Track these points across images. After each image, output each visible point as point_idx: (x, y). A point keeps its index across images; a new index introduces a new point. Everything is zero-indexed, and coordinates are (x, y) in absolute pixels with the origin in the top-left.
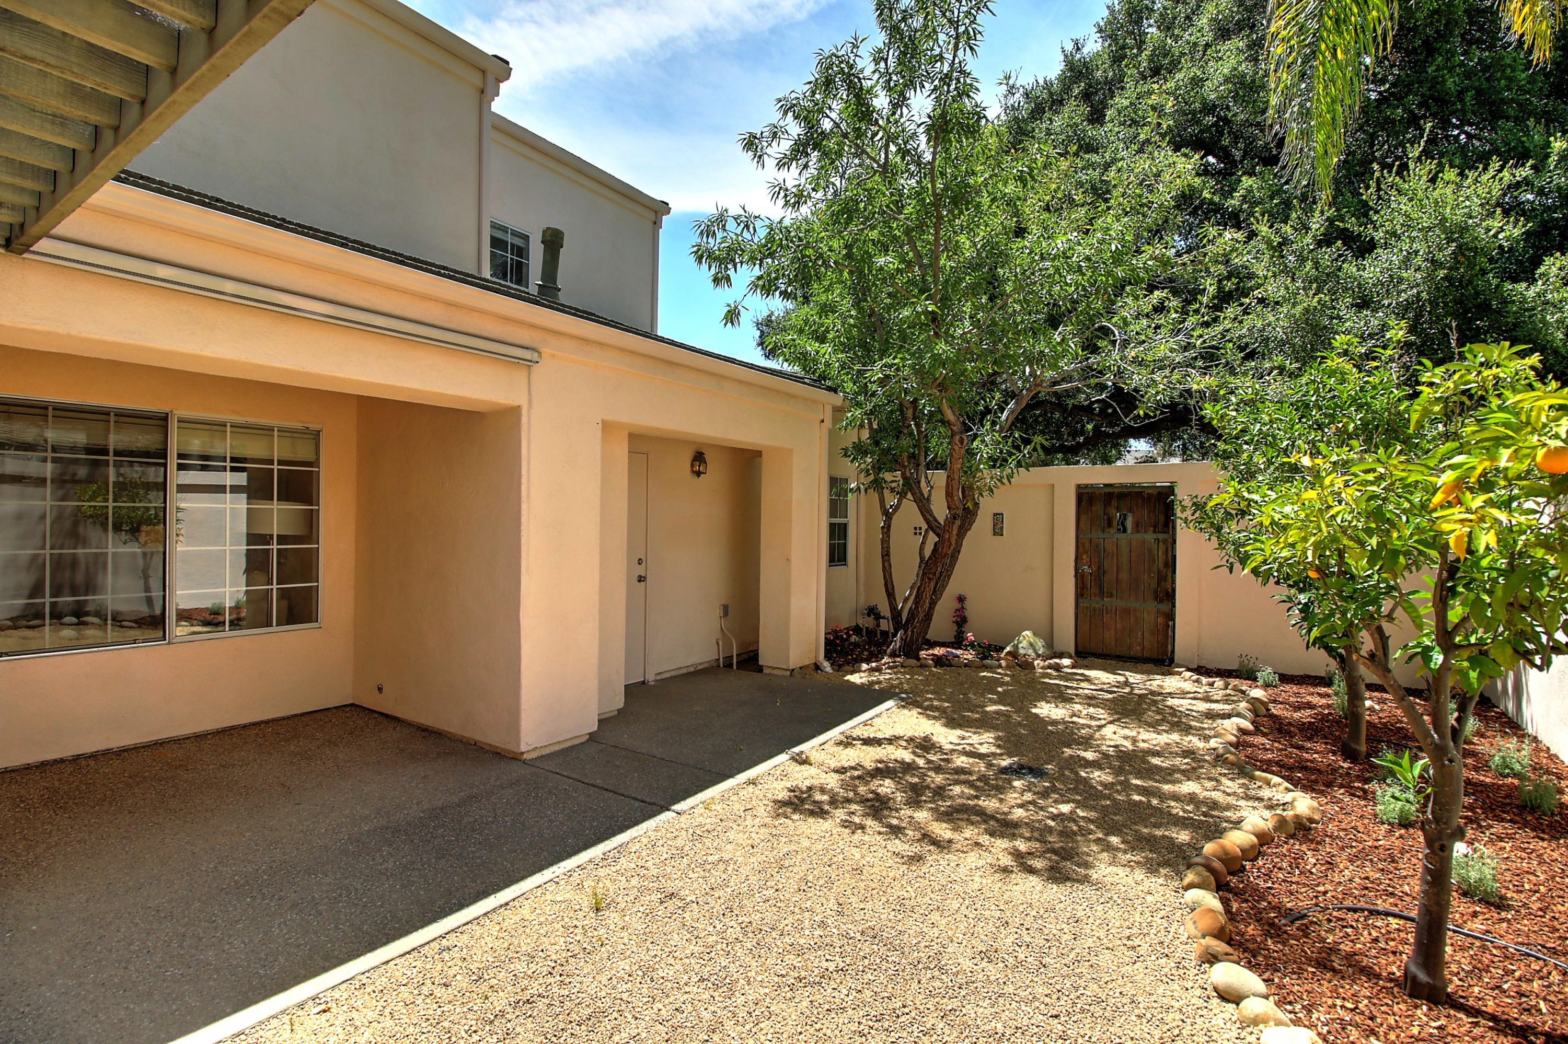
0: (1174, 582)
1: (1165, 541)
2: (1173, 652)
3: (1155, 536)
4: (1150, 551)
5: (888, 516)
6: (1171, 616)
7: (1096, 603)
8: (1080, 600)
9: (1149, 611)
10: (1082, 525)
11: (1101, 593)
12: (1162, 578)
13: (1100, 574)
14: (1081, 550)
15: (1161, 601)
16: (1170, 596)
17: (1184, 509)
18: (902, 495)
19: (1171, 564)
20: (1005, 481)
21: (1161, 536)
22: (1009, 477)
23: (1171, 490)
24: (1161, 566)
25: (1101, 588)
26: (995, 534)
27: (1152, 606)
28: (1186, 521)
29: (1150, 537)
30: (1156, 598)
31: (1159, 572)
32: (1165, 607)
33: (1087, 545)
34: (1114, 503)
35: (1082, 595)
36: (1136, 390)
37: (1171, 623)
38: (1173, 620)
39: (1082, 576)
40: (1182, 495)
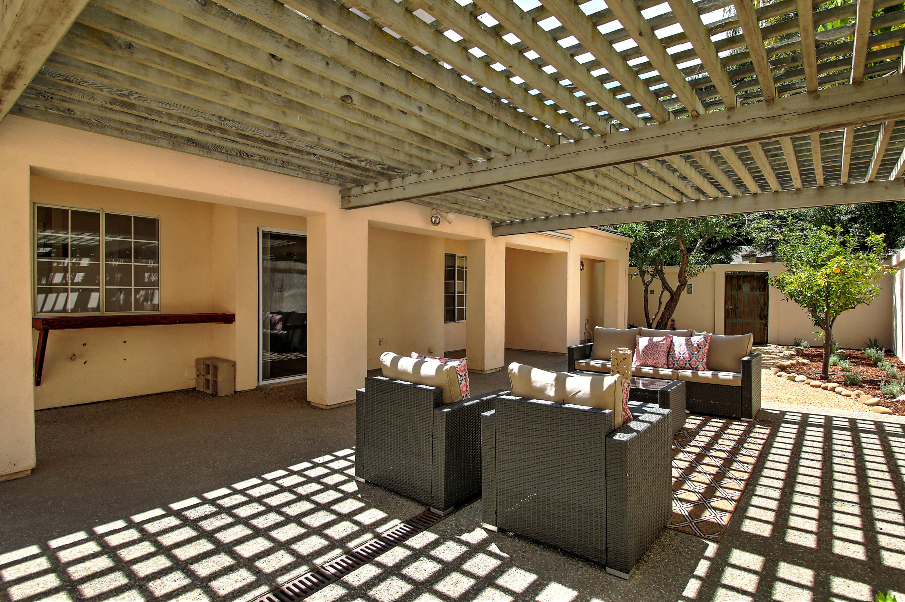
0: (768, 311)
1: (764, 295)
2: (767, 340)
3: (760, 293)
4: (757, 299)
5: (647, 286)
6: (766, 325)
7: (734, 321)
8: (727, 320)
9: (758, 322)
10: (728, 289)
11: (736, 317)
12: (762, 310)
13: (736, 308)
14: (727, 299)
15: (762, 319)
16: (766, 317)
17: (772, 281)
18: (653, 276)
19: (766, 304)
20: (701, 271)
21: (762, 293)
22: (703, 270)
23: (766, 274)
24: (762, 305)
25: (736, 314)
26: (688, 293)
27: (758, 321)
28: (772, 285)
29: (757, 293)
30: (760, 318)
31: (761, 307)
32: (764, 321)
33: (730, 297)
34: (742, 280)
35: (728, 318)
36: (754, 238)
37: (766, 328)
38: (767, 327)
39: (728, 310)
40: (771, 276)
